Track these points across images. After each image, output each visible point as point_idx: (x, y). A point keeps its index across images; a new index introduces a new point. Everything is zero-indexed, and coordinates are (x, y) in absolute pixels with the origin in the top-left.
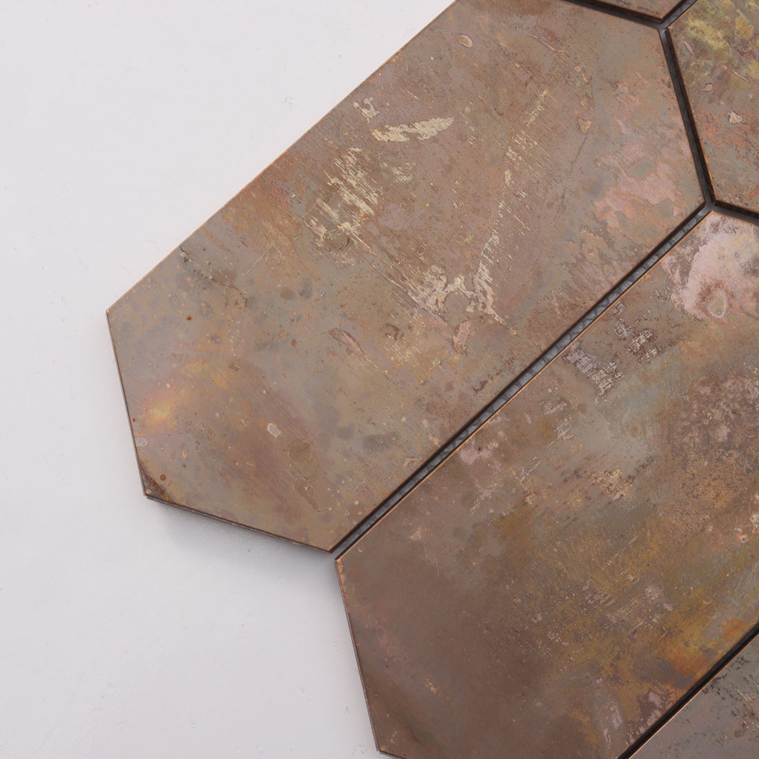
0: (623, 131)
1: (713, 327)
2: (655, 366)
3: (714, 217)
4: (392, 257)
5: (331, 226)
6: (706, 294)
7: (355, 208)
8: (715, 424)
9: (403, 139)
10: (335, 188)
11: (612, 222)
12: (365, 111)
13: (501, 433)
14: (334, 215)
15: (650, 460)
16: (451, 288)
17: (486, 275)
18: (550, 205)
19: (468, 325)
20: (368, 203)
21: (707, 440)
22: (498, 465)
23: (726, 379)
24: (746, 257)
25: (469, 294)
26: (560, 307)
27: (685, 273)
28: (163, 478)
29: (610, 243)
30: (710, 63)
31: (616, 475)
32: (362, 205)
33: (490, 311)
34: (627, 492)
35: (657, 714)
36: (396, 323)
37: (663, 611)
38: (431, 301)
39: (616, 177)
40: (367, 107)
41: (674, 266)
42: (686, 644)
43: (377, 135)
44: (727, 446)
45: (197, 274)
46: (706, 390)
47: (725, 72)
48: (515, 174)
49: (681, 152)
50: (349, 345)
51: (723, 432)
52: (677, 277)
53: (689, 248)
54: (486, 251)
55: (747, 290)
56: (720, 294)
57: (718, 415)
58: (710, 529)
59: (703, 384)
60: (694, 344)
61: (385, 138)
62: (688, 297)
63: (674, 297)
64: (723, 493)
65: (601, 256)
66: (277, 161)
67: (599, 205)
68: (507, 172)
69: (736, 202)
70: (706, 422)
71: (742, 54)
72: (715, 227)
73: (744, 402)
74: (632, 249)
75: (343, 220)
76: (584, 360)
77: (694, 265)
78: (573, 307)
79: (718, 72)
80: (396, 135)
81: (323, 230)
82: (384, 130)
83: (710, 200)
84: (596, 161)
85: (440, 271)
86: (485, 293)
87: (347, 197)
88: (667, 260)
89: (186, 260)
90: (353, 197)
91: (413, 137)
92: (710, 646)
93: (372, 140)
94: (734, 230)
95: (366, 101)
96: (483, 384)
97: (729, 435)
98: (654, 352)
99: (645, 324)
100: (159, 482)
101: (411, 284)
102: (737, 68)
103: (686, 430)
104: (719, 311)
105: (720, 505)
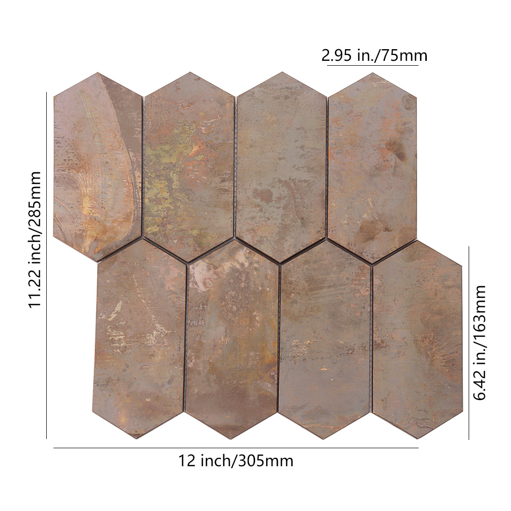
0: (156, 267)
1: (212, 289)
2: (209, 309)
3: (191, 267)
4: (137, 341)
5: (119, 348)
6: (205, 284)
7: (120, 339)
8: (232, 308)
9: (116, 315)
10: (112, 339)
11: (172, 289)
12: (102, 317)
13: (192, 354)
14: (117, 345)
15: (226, 328)
16: (154, 335)
17: (159, 326)
18: (157, 298)
19: (165, 339)
20: (121, 335)
21: (233, 313)
22: (198, 361)
23: (225, 297)
24: (205, 268)
25: (159, 333)
26: (179, 317)
27: (196, 284)
28: (136, 432)
29: (176, 293)
30: (160, 235)
31: (222, 338)
32: (121, 337)
33: (167, 332)
34: (228, 339)
35: (276, 376)
36: (151, 354)
37: (257, 355)
38: (153, 342)
39: (164, 279)
40: (102, 316)
41: (193, 285)
42: (268, 357)
43: (110, 320)
44: (238, 310)
45: (103, 385)
46: (223, 303)
47: (164, 234)
48: (144, 299)
49: (172, 260)
50: (146, 368)
51: (235, 308)
52: (196, 286)
53: (192, 278)
54: (154, 321)
55: (212, 274)
56: (207, 281)
57: (230, 306)
58: (251, 329)
59: (222, 302)
60: (212, 296)
61: (112, 319)
62: (201, 289)
63: (199, 291)
64: (246, 320)
65: (177, 298)
66: (96, 346)
67: (166, 288)
68: (142, 300)
69: (193, 258)
70: (229, 309)
71: (164, 226)
72: (193, 268)
73: (233, 298)
74: (182, 290)
75: (120, 344)
76: (194, 322)
77: (196, 280)
78: (181, 314)
79: (163, 235)
80: (113, 316)
81: (118, 350)
82: (110, 317)
83: (187, 263)
84: (157, 280)
85: (149, 334)
86: (162, 329)
87: (116, 338)
88: (190, 285)
89: (98, 385)
90: (118, 337)
91: (117, 313)
92: (273, 352)
93: (110, 322)
94: (197, 265)
96: (179, 348)
97: (236, 307)
98: (206, 306)
99: (199, 302)
100: (136, 433)
101: (146, 343)
102: (166, 230)
103: (227, 315)
104: (210, 285)
105: (248, 323)
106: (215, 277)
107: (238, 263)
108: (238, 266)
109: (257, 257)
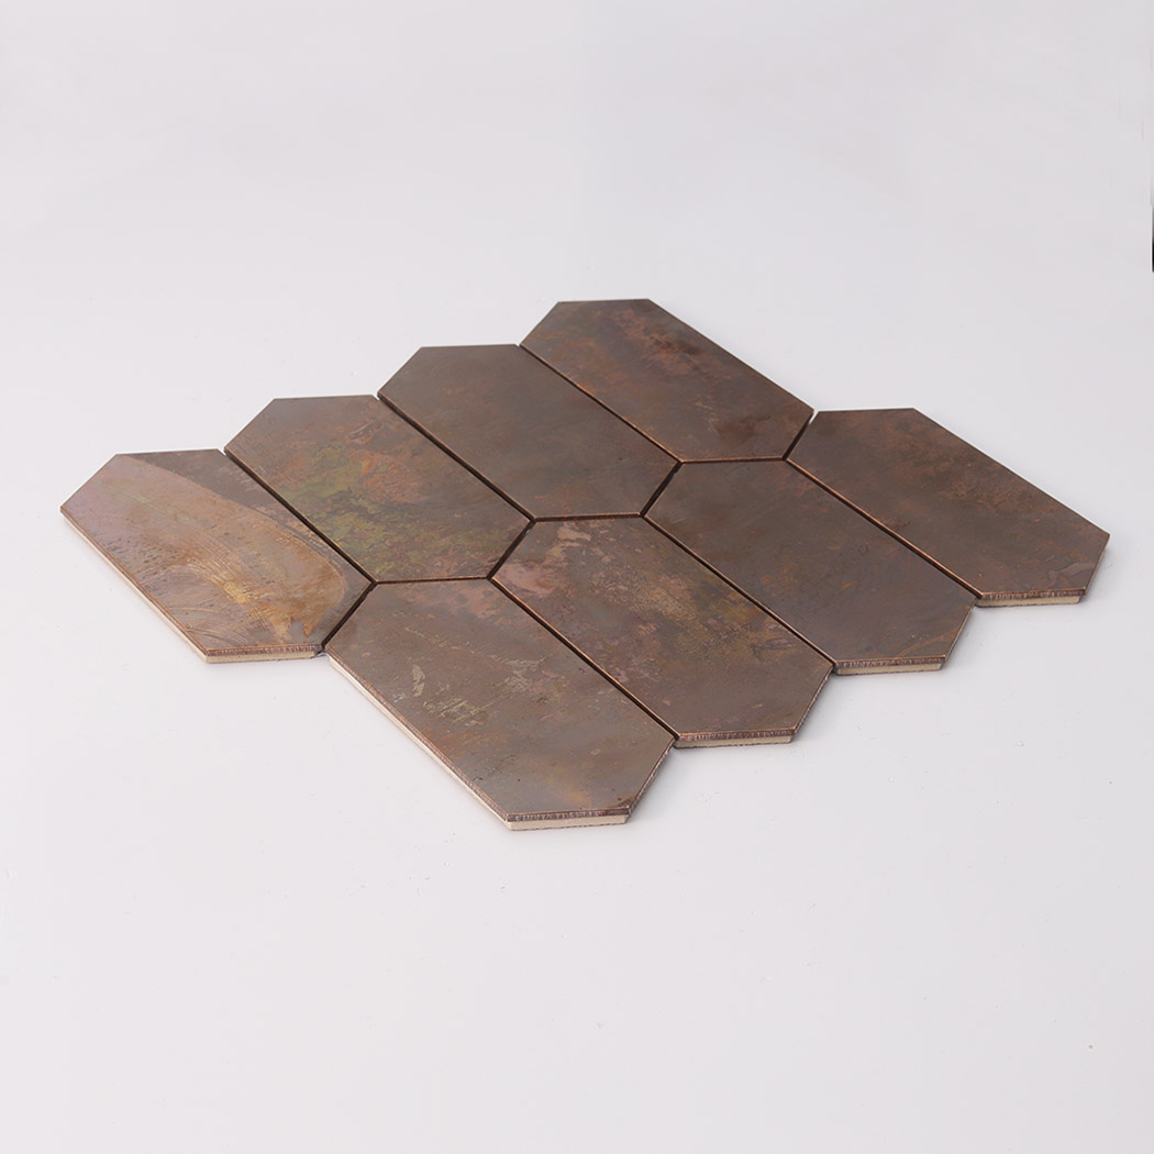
0: (438, 603)
1: (561, 585)
3: (497, 578)
4: (497, 696)
5: (471, 718)
6: (542, 585)
7: (462, 708)
8: (618, 590)
9: (423, 685)
10: (447, 714)
11: (493, 612)
12: (401, 698)
13: (612, 666)
14: (464, 716)
16: (520, 676)
17: (514, 662)
19: (543, 672)
20: (460, 702)
22: (630, 669)
23: (592, 584)
24: (522, 569)
25: (524, 669)
27: (528, 591)
28: (620, 800)
29: (505, 614)
30: (403, 569)
32: (461, 705)
33: (537, 663)
34: (652, 625)
35: (780, 626)
36: (538, 698)
37: (721, 619)
38: (526, 684)
39: (465, 609)
40: (399, 697)
42: (741, 613)
43: (416, 695)
44: (631, 587)
45: (491, 774)
46: (597, 592)
47: (410, 565)
48: (455, 645)
49: (456, 584)
51: (623, 588)
52: (529, 594)
53: (512, 588)
54: (500, 661)
55: (542, 571)
56: (542, 580)
57: (612, 589)
59: (593, 592)
60: (570, 593)
61: (420, 693)
62: (542, 592)
63: (541, 597)
65: (512, 619)
67: (480, 616)
68: (453, 648)
69: (490, 569)
71: (400, 557)
72: (503, 578)
73: (606, 579)
74: (509, 607)
75: (468, 713)
77: (523, 587)
78: (540, 631)
79: (410, 567)
80: (419, 689)
81: (473, 721)
82: (416, 691)
84: (453, 615)
85: (508, 679)
86: (525, 664)
87: (454, 710)
88: (519, 596)
89: (481, 779)
91: (421, 681)
93: (420, 697)
94: (506, 571)
95: (395, 696)
96: (580, 669)
97: (625, 586)
98: (572, 606)
100: (622, 802)
101: (514, 690)
102: (409, 560)
104: (552, 582)
105: (664, 593)
106: (551, 570)
107: (572, 541)
108: (575, 545)
109: (593, 524)
